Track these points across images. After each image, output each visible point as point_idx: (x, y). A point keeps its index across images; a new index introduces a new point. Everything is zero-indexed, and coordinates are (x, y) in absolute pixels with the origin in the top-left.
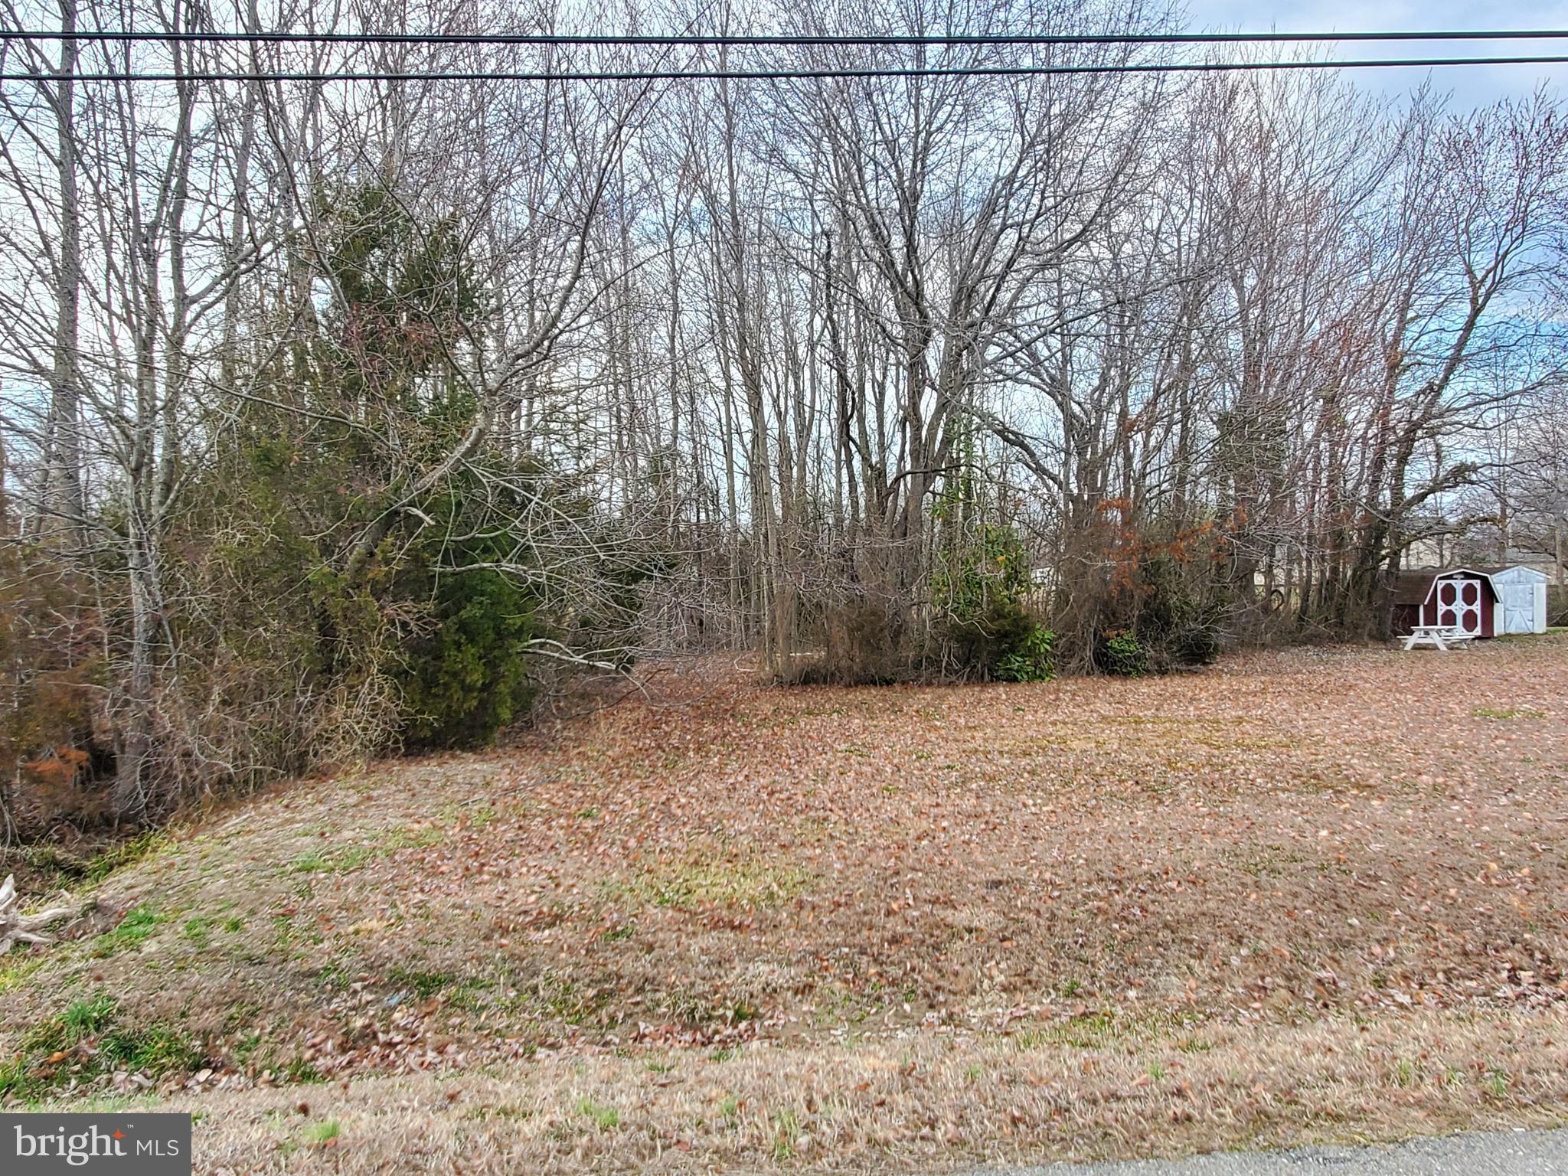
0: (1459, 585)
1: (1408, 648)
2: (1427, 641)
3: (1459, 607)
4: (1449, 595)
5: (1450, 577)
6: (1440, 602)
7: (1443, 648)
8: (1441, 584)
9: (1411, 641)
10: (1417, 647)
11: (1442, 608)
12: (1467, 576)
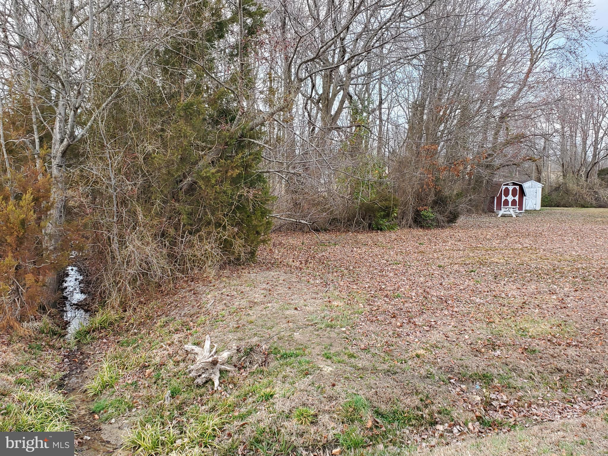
0: (511, 188)
1: (499, 216)
2: (508, 213)
3: (510, 198)
4: (507, 192)
5: (507, 184)
6: (503, 196)
7: (514, 216)
8: (504, 187)
9: (501, 213)
10: (503, 216)
11: (504, 198)
12: (514, 184)
